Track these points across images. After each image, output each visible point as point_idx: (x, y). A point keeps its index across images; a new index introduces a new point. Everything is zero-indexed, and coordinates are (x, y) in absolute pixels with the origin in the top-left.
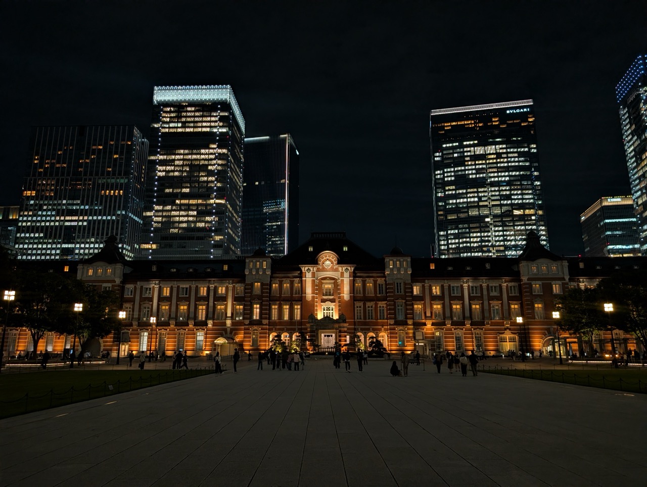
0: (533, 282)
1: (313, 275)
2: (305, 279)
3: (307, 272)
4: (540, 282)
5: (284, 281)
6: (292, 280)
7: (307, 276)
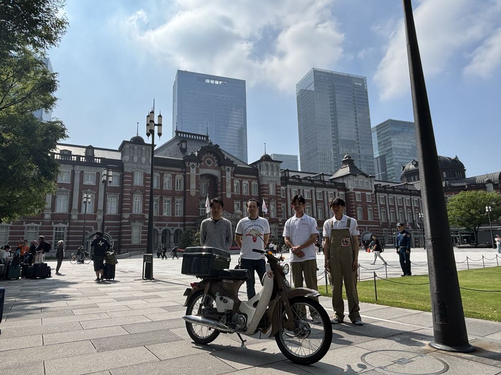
0: (356, 192)
1: (197, 172)
2: (189, 173)
3: (191, 168)
4: (360, 193)
5: (165, 174)
6: (174, 173)
7: (191, 172)
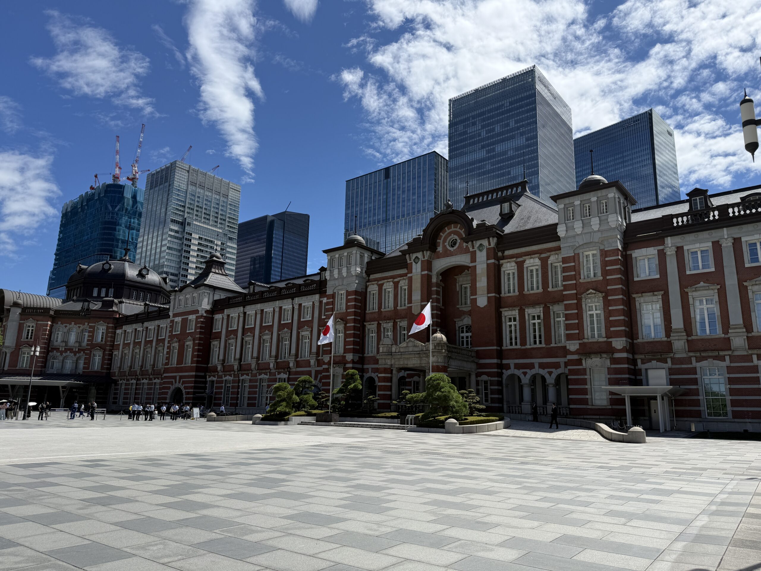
2: (412, 275)
3: (414, 263)
5: (385, 285)
6: (396, 280)
7: (414, 271)
